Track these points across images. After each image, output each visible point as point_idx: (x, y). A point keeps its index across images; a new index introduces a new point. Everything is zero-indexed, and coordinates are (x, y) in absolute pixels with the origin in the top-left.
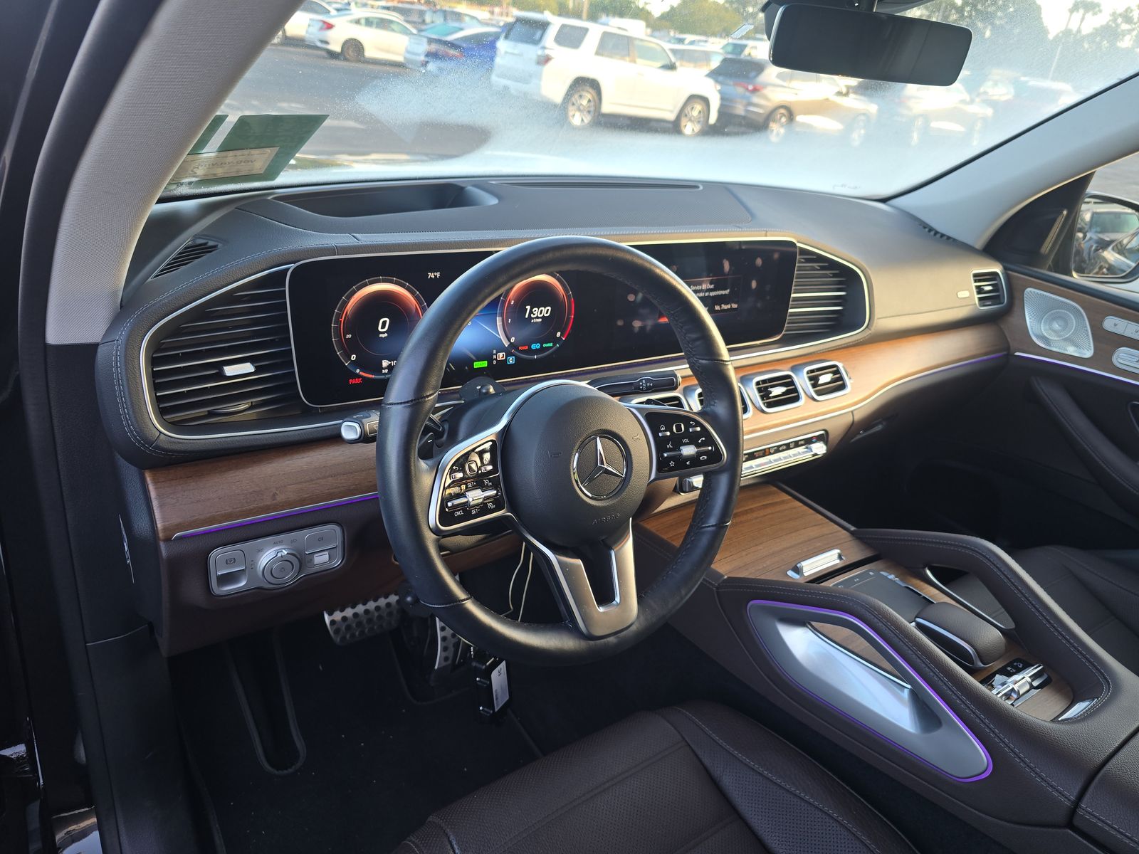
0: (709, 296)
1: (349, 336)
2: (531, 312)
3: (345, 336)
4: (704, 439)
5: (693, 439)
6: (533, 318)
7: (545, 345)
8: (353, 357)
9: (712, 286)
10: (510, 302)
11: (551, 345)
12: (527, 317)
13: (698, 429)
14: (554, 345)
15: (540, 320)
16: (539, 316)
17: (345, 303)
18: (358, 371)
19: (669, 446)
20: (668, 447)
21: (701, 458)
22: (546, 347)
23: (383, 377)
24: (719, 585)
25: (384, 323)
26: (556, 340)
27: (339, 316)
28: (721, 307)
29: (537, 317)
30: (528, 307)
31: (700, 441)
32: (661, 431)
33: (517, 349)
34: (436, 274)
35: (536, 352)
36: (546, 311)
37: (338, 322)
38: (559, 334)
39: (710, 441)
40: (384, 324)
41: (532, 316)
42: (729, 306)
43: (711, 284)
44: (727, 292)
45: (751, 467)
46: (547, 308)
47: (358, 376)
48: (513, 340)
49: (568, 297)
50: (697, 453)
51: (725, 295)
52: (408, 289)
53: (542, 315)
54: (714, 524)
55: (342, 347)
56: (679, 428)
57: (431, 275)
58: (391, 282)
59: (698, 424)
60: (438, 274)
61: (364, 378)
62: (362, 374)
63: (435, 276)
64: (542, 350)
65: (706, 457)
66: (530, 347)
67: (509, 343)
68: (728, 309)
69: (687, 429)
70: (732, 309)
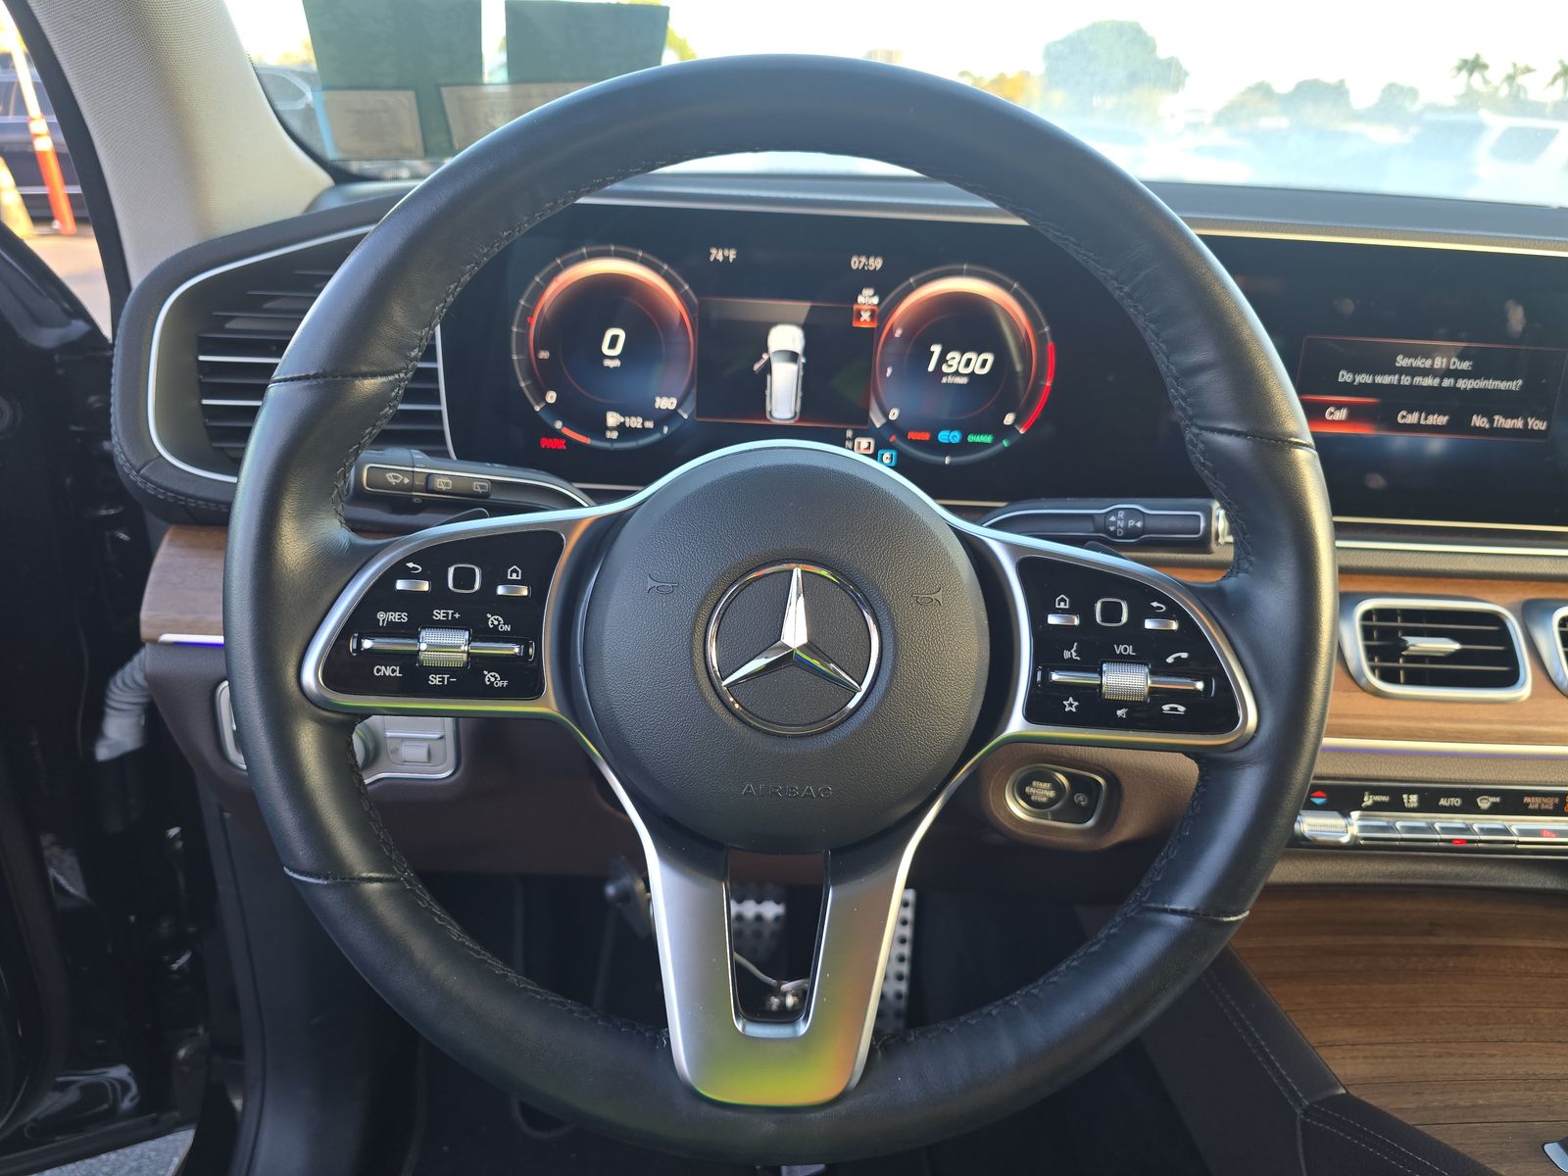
0: (1454, 390)
1: (544, 355)
2: (942, 360)
3: (536, 354)
4: (1184, 655)
5: (1150, 652)
6: (948, 374)
7: (972, 438)
8: (551, 397)
9: (1466, 365)
10: (891, 332)
11: (987, 439)
12: (931, 367)
13: (1174, 626)
14: (996, 441)
15: (964, 381)
16: (962, 370)
17: (540, 290)
18: (559, 425)
19: (1070, 654)
20: (1067, 655)
21: (1166, 708)
22: (974, 443)
23: (607, 445)
24: (1310, 1106)
25: (614, 339)
26: (1001, 431)
27: (528, 312)
28: (1491, 421)
29: (957, 373)
30: (936, 349)
31: (1170, 660)
32: (1056, 611)
33: (903, 435)
34: (726, 253)
35: (949, 449)
36: (980, 363)
37: (524, 324)
38: (1009, 419)
39: (1205, 663)
40: (613, 343)
41: (945, 369)
42: (1519, 424)
43: (1462, 358)
44: (1515, 385)
45: (1506, 831)
46: (984, 356)
47: (558, 434)
48: (894, 415)
49: (1040, 338)
50: (1152, 691)
51: (1509, 392)
52: (667, 277)
53: (968, 371)
54: (1191, 908)
55: (530, 374)
56: (1111, 613)
57: (717, 254)
58: (632, 258)
59: (1174, 611)
60: (732, 254)
61: (569, 440)
62: (568, 432)
63: (726, 258)
64: (964, 447)
65: (1182, 709)
66: (935, 436)
67: (883, 421)
68: (1513, 431)
69: (1136, 619)
70: (1526, 432)
